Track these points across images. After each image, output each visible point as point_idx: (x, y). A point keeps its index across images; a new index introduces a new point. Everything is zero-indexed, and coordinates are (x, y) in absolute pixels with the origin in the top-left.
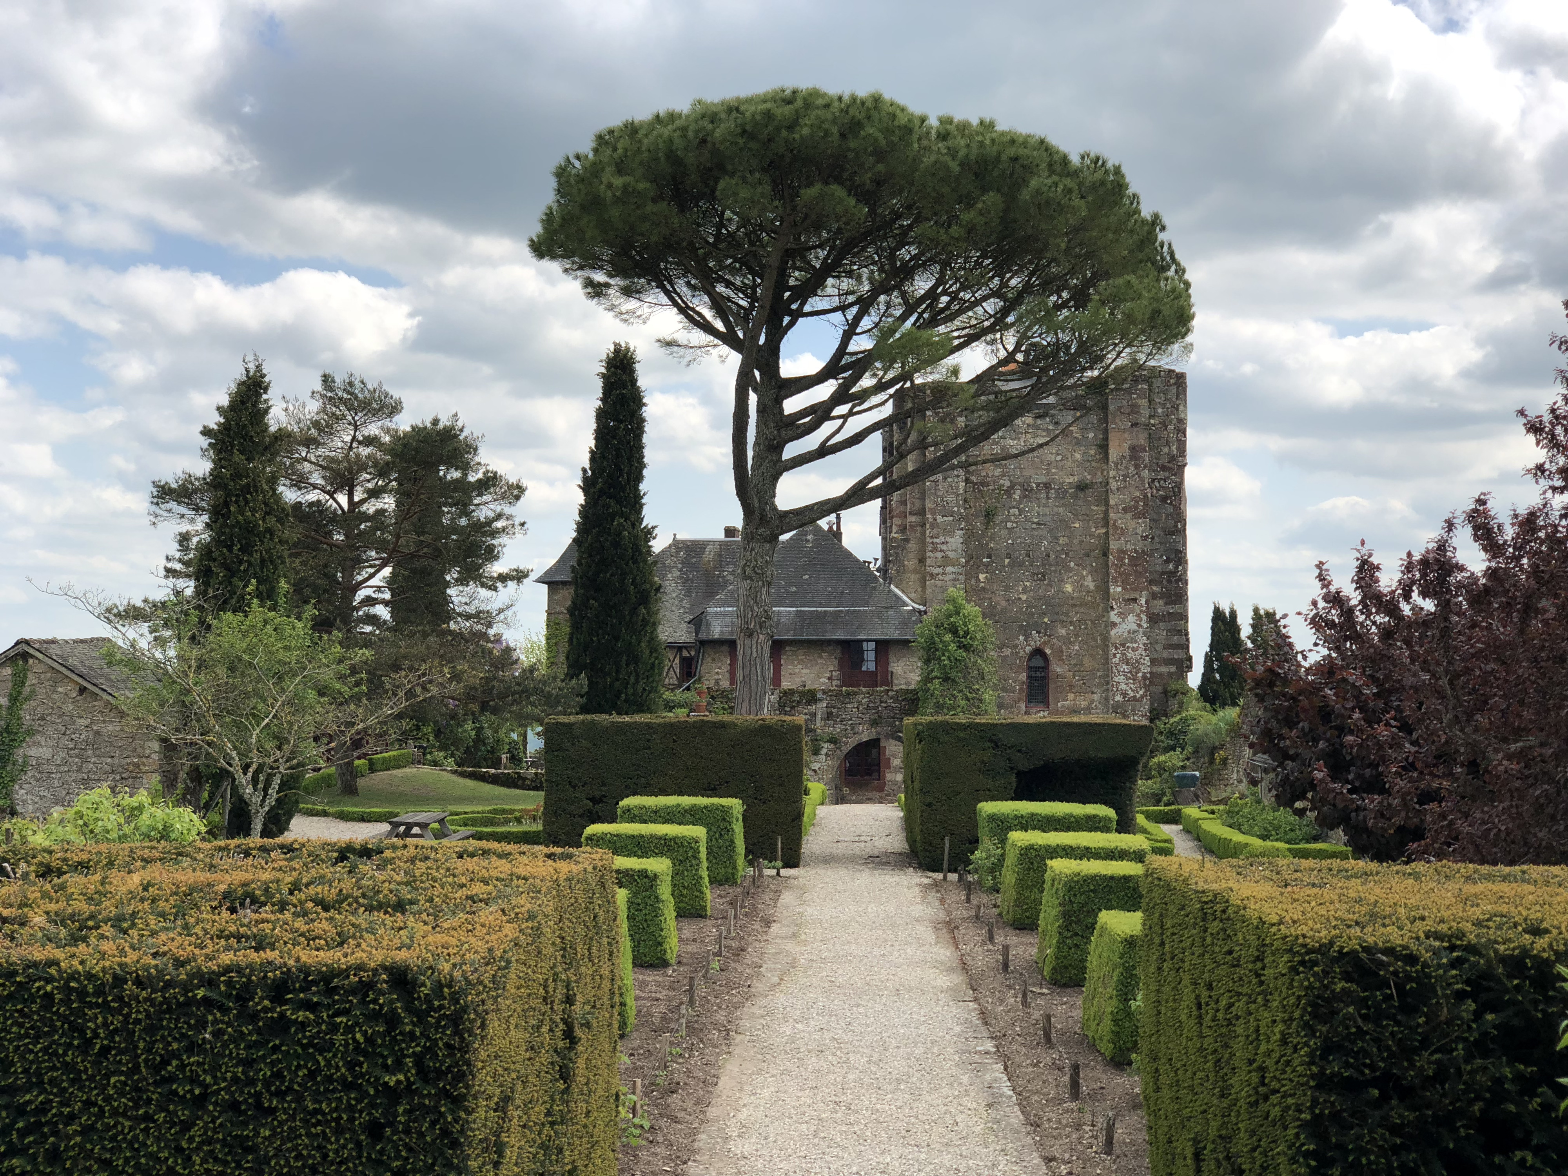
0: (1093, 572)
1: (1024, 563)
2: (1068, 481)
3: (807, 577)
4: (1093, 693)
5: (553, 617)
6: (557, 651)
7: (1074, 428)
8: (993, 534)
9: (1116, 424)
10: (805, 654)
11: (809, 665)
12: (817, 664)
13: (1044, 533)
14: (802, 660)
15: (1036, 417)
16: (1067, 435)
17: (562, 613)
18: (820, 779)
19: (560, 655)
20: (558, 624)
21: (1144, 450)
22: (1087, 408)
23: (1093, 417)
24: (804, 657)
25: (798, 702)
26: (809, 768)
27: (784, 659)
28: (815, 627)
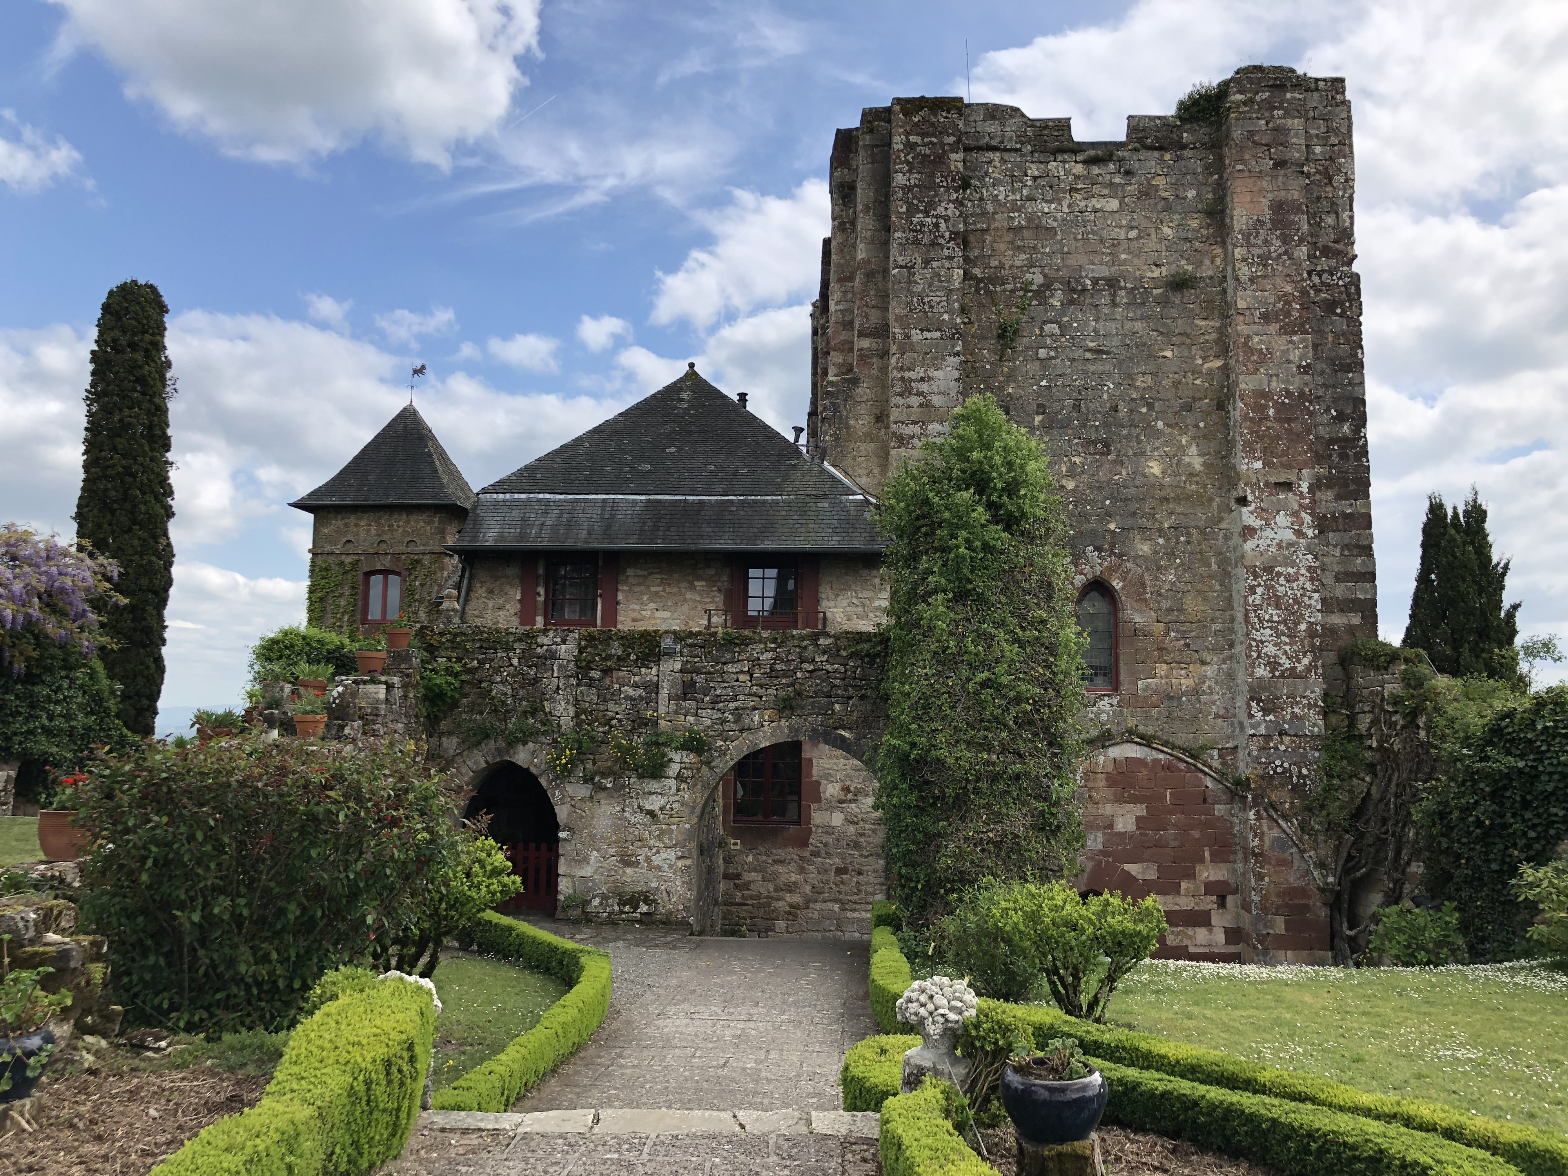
0: (1202, 438)
1: (1070, 420)
2: (1149, 274)
3: (673, 449)
4: (1203, 663)
5: (319, 561)
6: (324, 611)
7: (1160, 181)
8: (1012, 370)
9: (1243, 161)
10: (662, 582)
11: (670, 603)
12: (685, 600)
13: (1107, 367)
14: (657, 593)
15: (1090, 162)
16: (1147, 193)
17: (332, 553)
18: (662, 832)
19: (329, 616)
20: (326, 569)
21: (1298, 210)
22: (1184, 147)
23: (1195, 162)
24: (660, 589)
25: (620, 658)
26: (639, 807)
27: (623, 591)
28: (681, 529)
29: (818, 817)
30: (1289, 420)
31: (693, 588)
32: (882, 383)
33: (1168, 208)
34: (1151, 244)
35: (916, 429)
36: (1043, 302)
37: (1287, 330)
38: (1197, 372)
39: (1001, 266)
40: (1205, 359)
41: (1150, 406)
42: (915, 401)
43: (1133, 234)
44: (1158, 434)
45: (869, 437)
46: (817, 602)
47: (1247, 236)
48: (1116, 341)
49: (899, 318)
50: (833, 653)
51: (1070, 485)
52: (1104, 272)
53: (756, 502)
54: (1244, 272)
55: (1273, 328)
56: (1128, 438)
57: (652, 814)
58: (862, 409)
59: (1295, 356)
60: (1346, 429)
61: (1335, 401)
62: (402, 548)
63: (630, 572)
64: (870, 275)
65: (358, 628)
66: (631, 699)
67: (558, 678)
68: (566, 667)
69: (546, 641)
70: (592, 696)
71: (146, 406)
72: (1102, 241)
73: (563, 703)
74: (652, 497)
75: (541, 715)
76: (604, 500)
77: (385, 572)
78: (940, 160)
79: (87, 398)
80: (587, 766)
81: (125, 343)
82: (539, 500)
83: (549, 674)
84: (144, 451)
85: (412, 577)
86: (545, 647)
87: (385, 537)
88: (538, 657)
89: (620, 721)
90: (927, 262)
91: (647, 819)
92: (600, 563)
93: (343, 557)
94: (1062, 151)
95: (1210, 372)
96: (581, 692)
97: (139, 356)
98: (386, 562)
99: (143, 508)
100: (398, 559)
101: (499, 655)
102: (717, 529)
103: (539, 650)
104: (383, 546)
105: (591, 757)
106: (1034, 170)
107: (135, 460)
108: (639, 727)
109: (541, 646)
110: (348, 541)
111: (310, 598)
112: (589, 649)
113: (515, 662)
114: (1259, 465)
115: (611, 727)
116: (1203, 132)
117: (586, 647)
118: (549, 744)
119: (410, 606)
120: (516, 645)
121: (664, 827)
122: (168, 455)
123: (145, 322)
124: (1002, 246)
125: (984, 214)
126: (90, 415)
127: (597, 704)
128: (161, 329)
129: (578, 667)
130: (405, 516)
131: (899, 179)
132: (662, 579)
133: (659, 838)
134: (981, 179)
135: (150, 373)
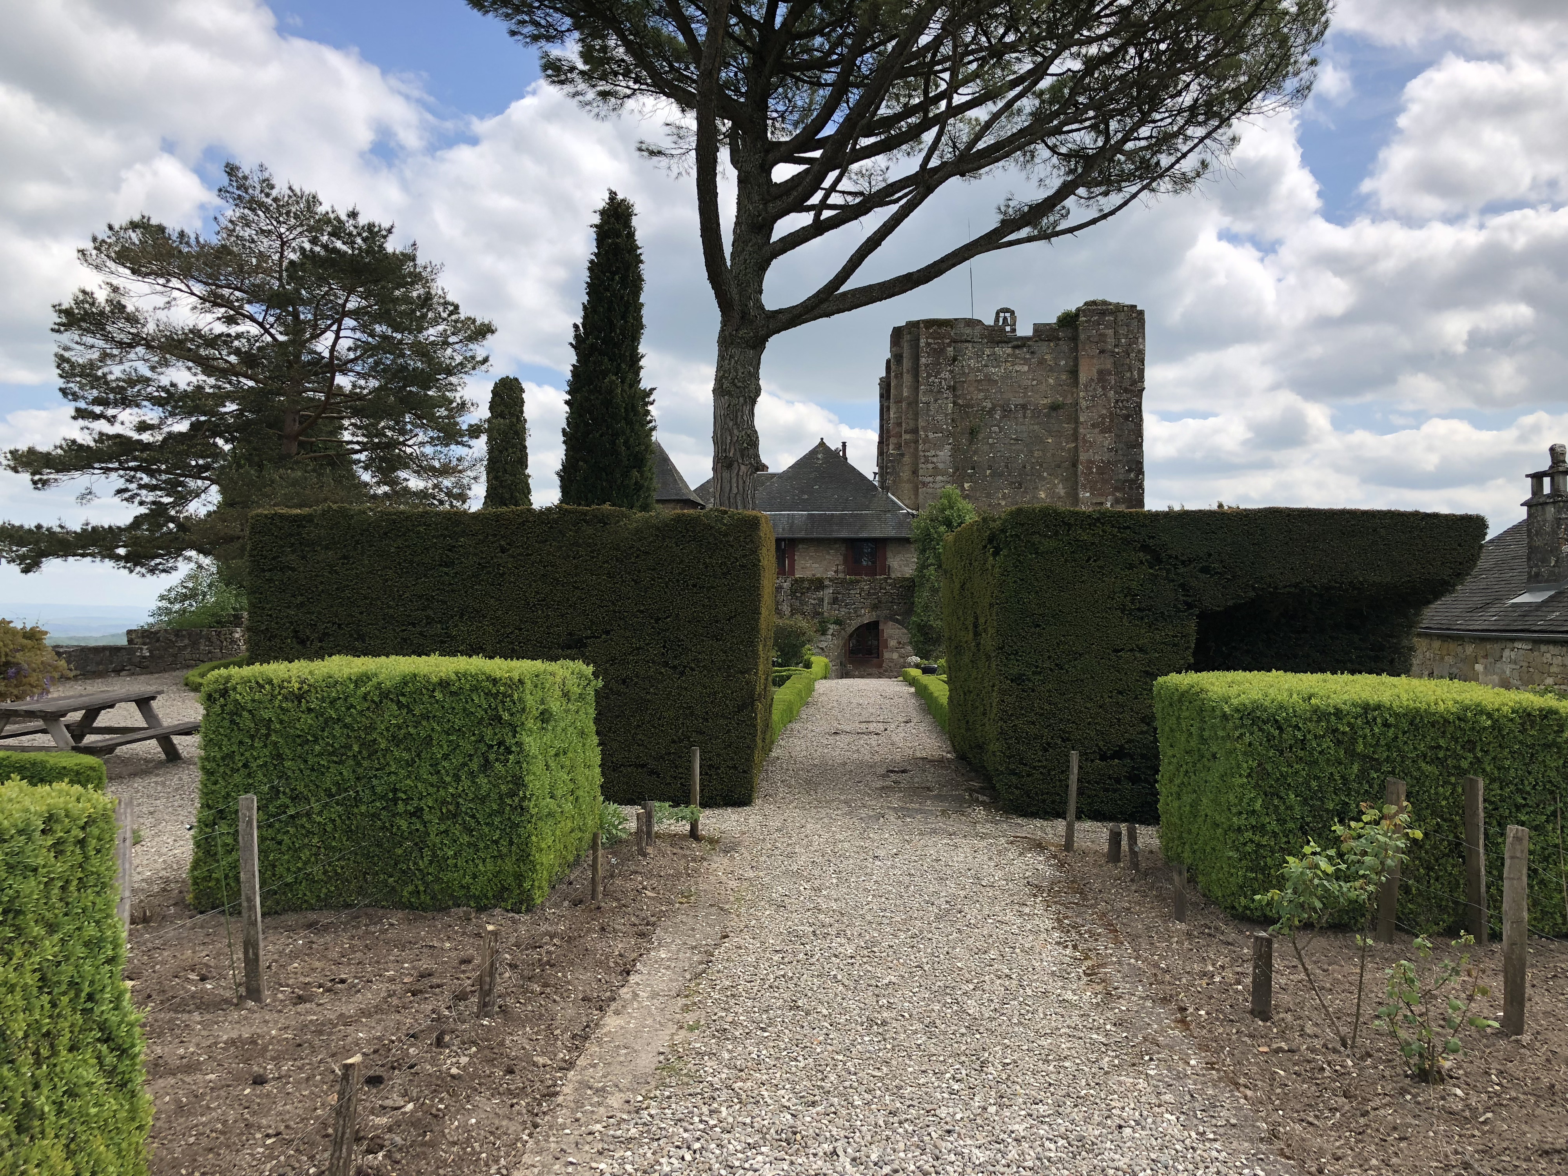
0: (1064, 480)
2: (1042, 402)
3: (817, 487)
7: (1047, 357)
8: (977, 449)
9: (1086, 351)
10: (815, 553)
11: (818, 560)
12: (825, 559)
13: (1021, 447)
14: (812, 556)
15: (1015, 347)
16: (1042, 362)
21: (1110, 374)
22: (1059, 339)
23: (1064, 347)
24: (814, 555)
25: (808, 588)
26: (817, 646)
27: (799, 555)
28: (824, 528)
29: (886, 655)
30: (1102, 474)
32: (915, 456)
33: (1051, 370)
34: (1043, 387)
35: (931, 479)
36: (991, 416)
37: (1103, 432)
38: (1063, 449)
39: (972, 399)
40: (1067, 443)
41: (1041, 466)
42: (930, 466)
43: (1035, 383)
44: (1044, 479)
45: (909, 481)
46: (886, 559)
47: (1086, 386)
48: (1025, 435)
49: (923, 427)
50: (894, 586)
51: (1003, 503)
52: (1020, 401)
53: (857, 514)
54: (1084, 404)
55: (1097, 430)
56: (1030, 481)
57: (822, 649)
58: (906, 468)
59: (1106, 443)
60: (1132, 475)
61: (1128, 462)
64: (909, 404)
66: (813, 604)
67: (784, 596)
68: (786, 592)
70: (797, 603)
71: (517, 444)
72: (1019, 386)
73: (786, 606)
74: (810, 512)
76: (788, 515)
78: (942, 351)
84: (518, 470)
89: (809, 613)
90: (936, 401)
94: (1001, 342)
95: (1069, 449)
97: (514, 419)
102: (840, 527)
106: (988, 352)
108: (816, 615)
114: (1088, 494)
115: (805, 615)
116: (1069, 332)
117: (794, 584)
123: (515, 399)
124: (971, 389)
125: (964, 373)
127: (799, 606)
128: (521, 402)
129: (791, 592)
131: (923, 360)
132: (815, 551)
134: (962, 356)
135: (520, 428)
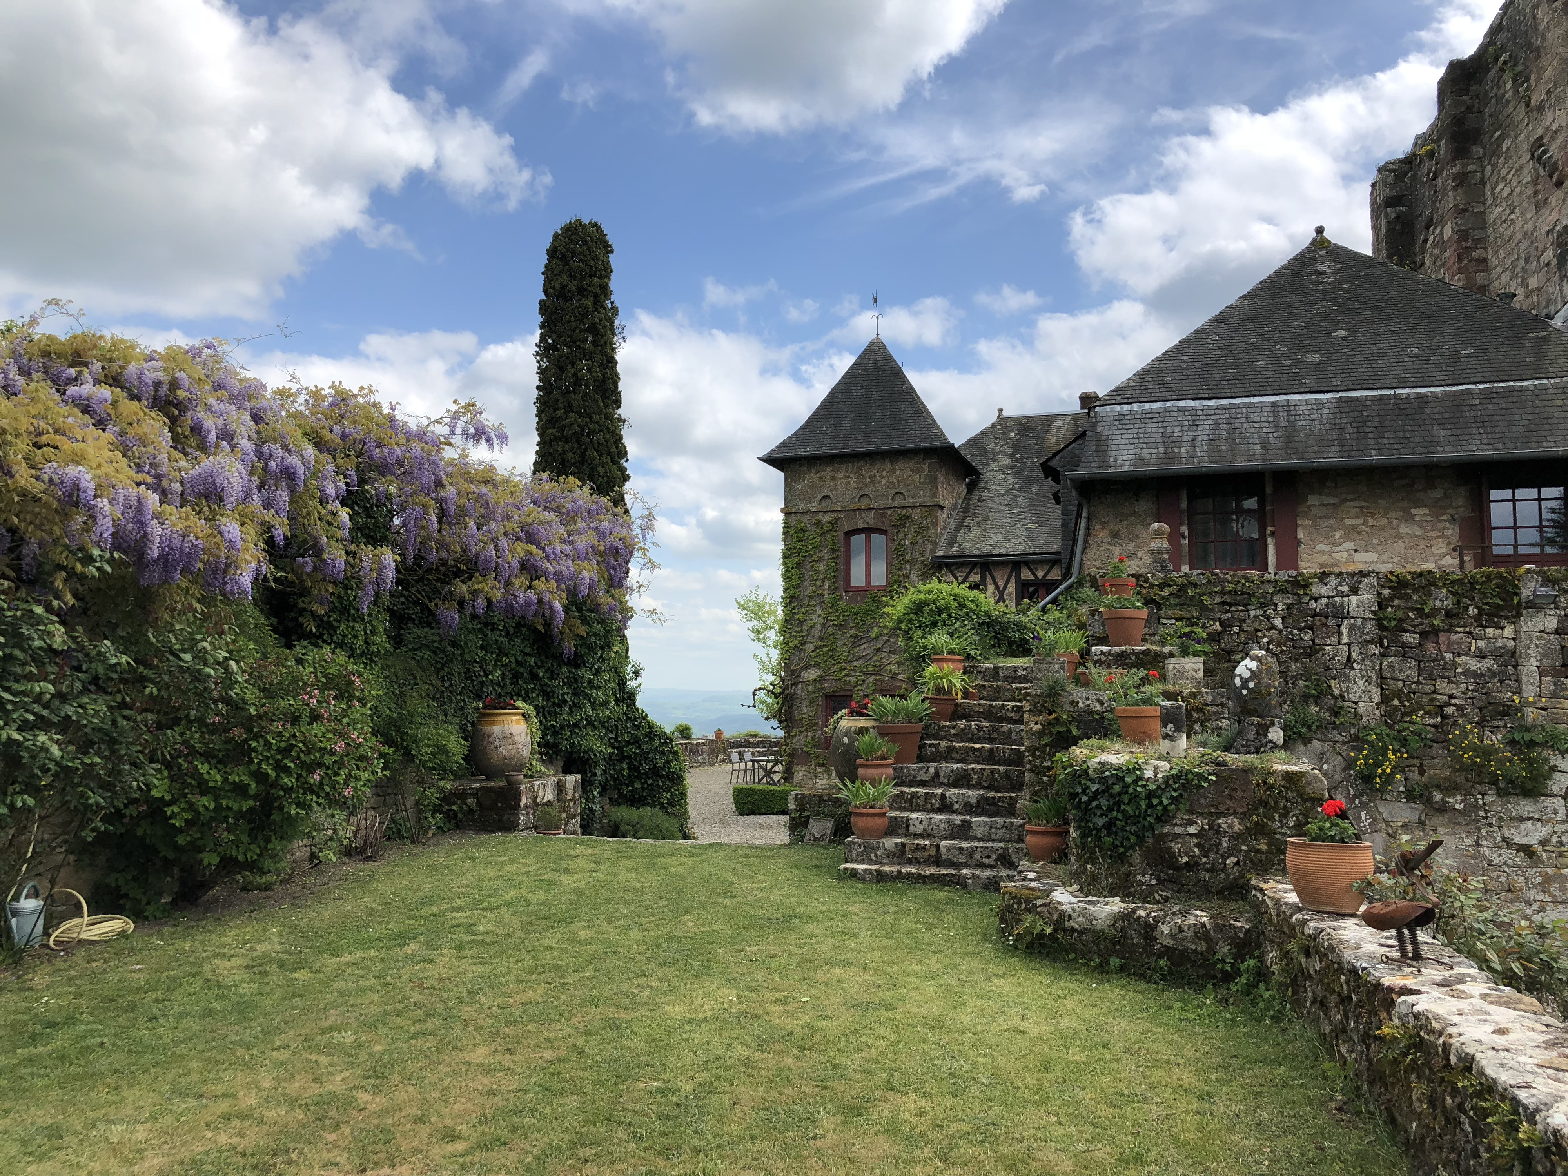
3: (1342, 333)
5: (793, 520)
6: (801, 577)
10: (1362, 513)
11: (1375, 541)
12: (1399, 536)
14: (1354, 528)
17: (808, 512)
18: (1548, 880)
19: (806, 583)
20: (802, 530)
24: (1360, 521)
25: (1449, 614)
26: (1504, 839)
27: (1304, 527)
28: (1401, 434)
31: (1409, 518)
53: (1511, 390)
57: (1527, 850)
62: (889, 502)
63: (1313, 500)
65: (841, 596)
66: (1475, 674)
67: (1349, 645)
68: (1361, 630)
69: (1324, 590)
70: (1410, 671)
71: (598, 357)
73: (1361, 682)
74: (1343, 394)
75: (1329, 701)
76: (1274, 404)
77: (868, 531)
79: (537, 354)
80: (1411, 775)
81: (573, 288)
82: (1179, 409)
83: (1335, 639)
84: (599, 407)
85: (901, 535)
86: (1324, 601)
87: (868, 490)
88: (1314, 616)
89: (1460, 708)
91: (1520, 859)
92: (1269, 490)
93: (820, 516)
96: (1390, 666)
97: (589, 302)
98: (870, 519)
99: (601, 470)
100: (884, 516)
101: (1252, 613)
102: (1458, 432)
103: (1313, 604)
104: (865, 501)
105: (1417, 763)
107: (591, 418)
108: (1493, 718)
109: (1316, 600)
110: (825, 497)
111: (785, 564)
112: (1396, 602)
113: (1278, 622)
115: (1444, 717)
117: (1391, 598)
118: (1345, 743)
119: (900, 569)
120: (1277, 598)
121: (1550, 871)
122: (619, 411)
123: (593, 263)
126: (543, 373)
127: (1418, 683)
128: (606, 271)
129: (1381, 627)
130: (889, 465)
132: (1362, 508)
133: (1543, 887)
135: (601, 320)
